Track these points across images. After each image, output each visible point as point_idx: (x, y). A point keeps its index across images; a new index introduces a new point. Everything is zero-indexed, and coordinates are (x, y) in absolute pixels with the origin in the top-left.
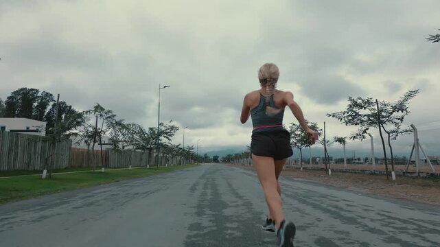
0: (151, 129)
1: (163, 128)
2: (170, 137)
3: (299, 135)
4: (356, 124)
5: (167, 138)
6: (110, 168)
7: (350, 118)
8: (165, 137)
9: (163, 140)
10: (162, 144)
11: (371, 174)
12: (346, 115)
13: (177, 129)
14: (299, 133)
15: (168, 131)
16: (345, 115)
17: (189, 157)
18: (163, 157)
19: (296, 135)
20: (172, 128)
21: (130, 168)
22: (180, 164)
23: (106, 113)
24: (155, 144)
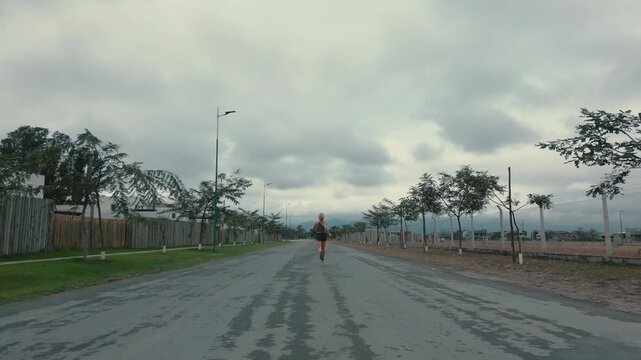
0: (205, 184)
1: (225, 184)
2: (237, 199)
3: (456, 193)
4: (602, 163)
5: (233, 199)
6: (135, 249)
7: (587, 150)
8: (228, 197)
9: (226, 202)
10: (224, 209)
11: (604, 263)
12: (580, 143)
13: (248, 184)
14: (456, 189)
15: (234, 187)
16: (576, 146)
17: (273, 230)
18: (228, 230)
19: (451, 192)
20: (241, 183)
21: (164, 250)
22: (259, 242)
23: (105, 149)
24: (212, 209)
